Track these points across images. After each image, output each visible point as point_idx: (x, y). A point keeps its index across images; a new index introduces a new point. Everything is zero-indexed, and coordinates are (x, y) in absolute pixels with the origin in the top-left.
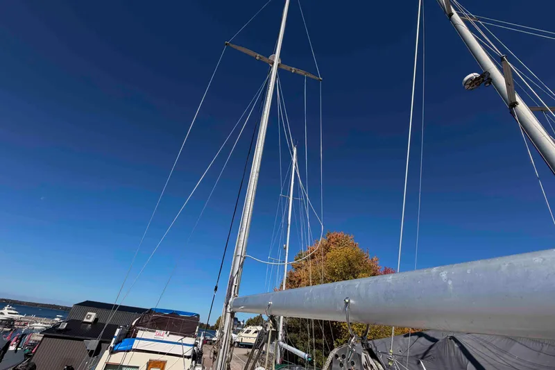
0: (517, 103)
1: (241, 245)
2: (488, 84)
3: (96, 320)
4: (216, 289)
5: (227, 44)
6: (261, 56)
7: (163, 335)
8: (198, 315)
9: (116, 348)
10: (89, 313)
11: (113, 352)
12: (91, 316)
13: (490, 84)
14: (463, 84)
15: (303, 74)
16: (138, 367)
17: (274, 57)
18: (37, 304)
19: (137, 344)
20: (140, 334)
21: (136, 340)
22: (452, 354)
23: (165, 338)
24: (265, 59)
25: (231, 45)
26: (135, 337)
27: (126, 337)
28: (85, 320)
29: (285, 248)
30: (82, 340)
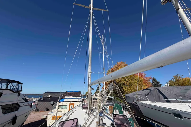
0: (179, 9)
1: (90, 70)
2: (170, 2)
3: (51, 96)
4: (84, 83)
5: (74, 4)
6: (86, 6)
7: (72, 97)
8: (80, 91)
9: (60, 101)
10: (48, 95)
11: (59, 102)
12: (49, 95)
13: (170, 1)
14: (161, 3)
15: (102, 10)
16: (67, 105)
17: (91, 5)
18: (32, 95)
19: (65, 100)
20: (66, 97)
21: (65, 99)
22: (156, 93)
23: (73, 97)
24: (88, 7)
25: (75, 4)
26: (64, 98)
27: (62, 99)
28: (48, 97)
29: (103, 69)
30: (49, 102)
